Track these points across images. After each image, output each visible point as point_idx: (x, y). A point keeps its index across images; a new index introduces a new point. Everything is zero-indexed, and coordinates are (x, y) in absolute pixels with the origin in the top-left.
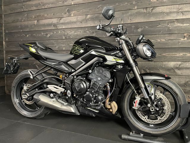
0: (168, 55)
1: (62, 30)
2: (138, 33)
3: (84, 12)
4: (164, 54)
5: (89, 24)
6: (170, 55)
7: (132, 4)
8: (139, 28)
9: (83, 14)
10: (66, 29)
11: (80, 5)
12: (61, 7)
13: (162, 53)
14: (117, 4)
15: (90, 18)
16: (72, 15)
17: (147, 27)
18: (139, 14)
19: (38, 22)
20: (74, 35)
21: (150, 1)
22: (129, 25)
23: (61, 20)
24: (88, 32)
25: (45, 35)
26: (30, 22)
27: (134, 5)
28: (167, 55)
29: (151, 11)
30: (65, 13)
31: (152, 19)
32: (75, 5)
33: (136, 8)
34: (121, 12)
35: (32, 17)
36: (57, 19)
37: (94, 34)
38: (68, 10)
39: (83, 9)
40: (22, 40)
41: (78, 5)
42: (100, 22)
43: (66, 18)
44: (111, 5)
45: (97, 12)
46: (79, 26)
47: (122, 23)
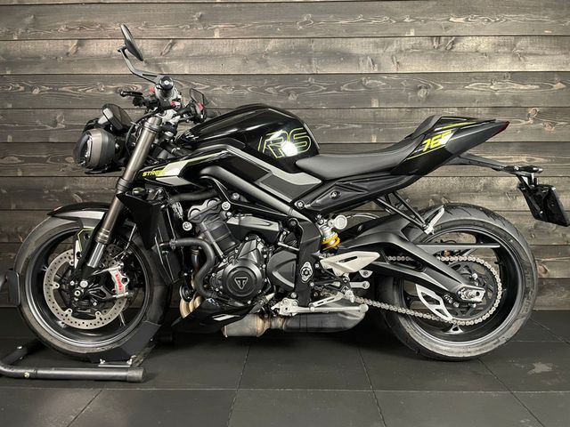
1: (180, 78)
2: (419, 101)
3: (259, 29)
5: (274, 68)
7: (402, 21)
8: (420, 88)
9: (254, 34)
10: (196, 78)
11: (243, 5)
12: (173, 6)
14: (360, 17)
15: (276, 49)
16: (217, 35)
17: (442, 87)
18: (420, 51)
19: (79, 45)
20: (222, 98)
21: (448, 20)
22: (394, 77)
23: (175, 48)
24: (270, 90)
25: (111, 93)
26: (47, 44)
27: (408, 29)
29: (450, 47)
30: (192, 27)
31: (455, 67)
32: (228, 6)
33: (412, 34)
34: (372, 40)
35: (59, 26)
36: (160, 42)
37: (290, 98)
38: (201, 18)
39: (254, 20)
40: (10, 106)
41: (235, 5)
42: (310, 63)
43: (194, 41)
44: (343, 18)
45: (300, 32)
46: (240, 70)
47: (376, 71)
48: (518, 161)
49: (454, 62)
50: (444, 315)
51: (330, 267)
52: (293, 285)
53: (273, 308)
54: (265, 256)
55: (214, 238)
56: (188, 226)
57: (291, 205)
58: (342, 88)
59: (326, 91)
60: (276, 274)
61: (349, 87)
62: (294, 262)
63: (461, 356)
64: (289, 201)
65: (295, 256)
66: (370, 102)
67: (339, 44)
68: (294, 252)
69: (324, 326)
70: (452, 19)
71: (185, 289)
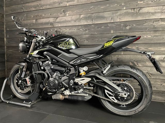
0: (154, 49)
1: (58, 28)
2: (127, 30)
3: (78, 12)
4: (150, 49)
5: (82, 23)
6: (155, 49)
7: (121, 5)
8: (127, 26)
9: (77, 14)
10: (62, 27)
11: (74, 6)
12: (57, 8)
13: (148, 48)
14: (108, 5)
15: (83, 17)
16: (67, 15)
17: (135, 25)
18: (127, 14)
19: (36, 21)
20: (68, 32)
21: (137, 3)
22: (118, 23)
23: (57, 20)
24: (81, 29)
25: (42, 32)
26: (29, 21)
27: (123, 7)
28: (152, 49)
29: (138, 11)
30: (61, 13)
31: (139, 18)
32: (70, 6)
33: (125, 9)
34: (111, 12)
35: (31, 16)
36: (53, 18)
37: (87, 31)
38: (63, 11)
39: (77, 10)
40: (22, 37)
41: (72, 6)
42: (92, 21)
43: (62, 17)
44: (102, 6)
45: (89, 12)
46: (73, 24)
47: (112, 21)
48: (164, 49)
49: (139, 17)
50: (115, 100)
51: (77, 82)
52: (68, 86)
53: (63, 92)
54: (60, 77)
55: (49, 71)
56: (42, 68)
57: (68, 63)
58: (102, 27)
59: (97, 28)
60: (63, 83)
61: (104, 27)
62: (68, 80)
63: (122, 115)
64: (68, 62)
65: (68, 78)
66: (111, 31)
67: (101, 14)
68: (68, 77)
69: (78, 99)
70: (138, 2)
71: (42, 85)
